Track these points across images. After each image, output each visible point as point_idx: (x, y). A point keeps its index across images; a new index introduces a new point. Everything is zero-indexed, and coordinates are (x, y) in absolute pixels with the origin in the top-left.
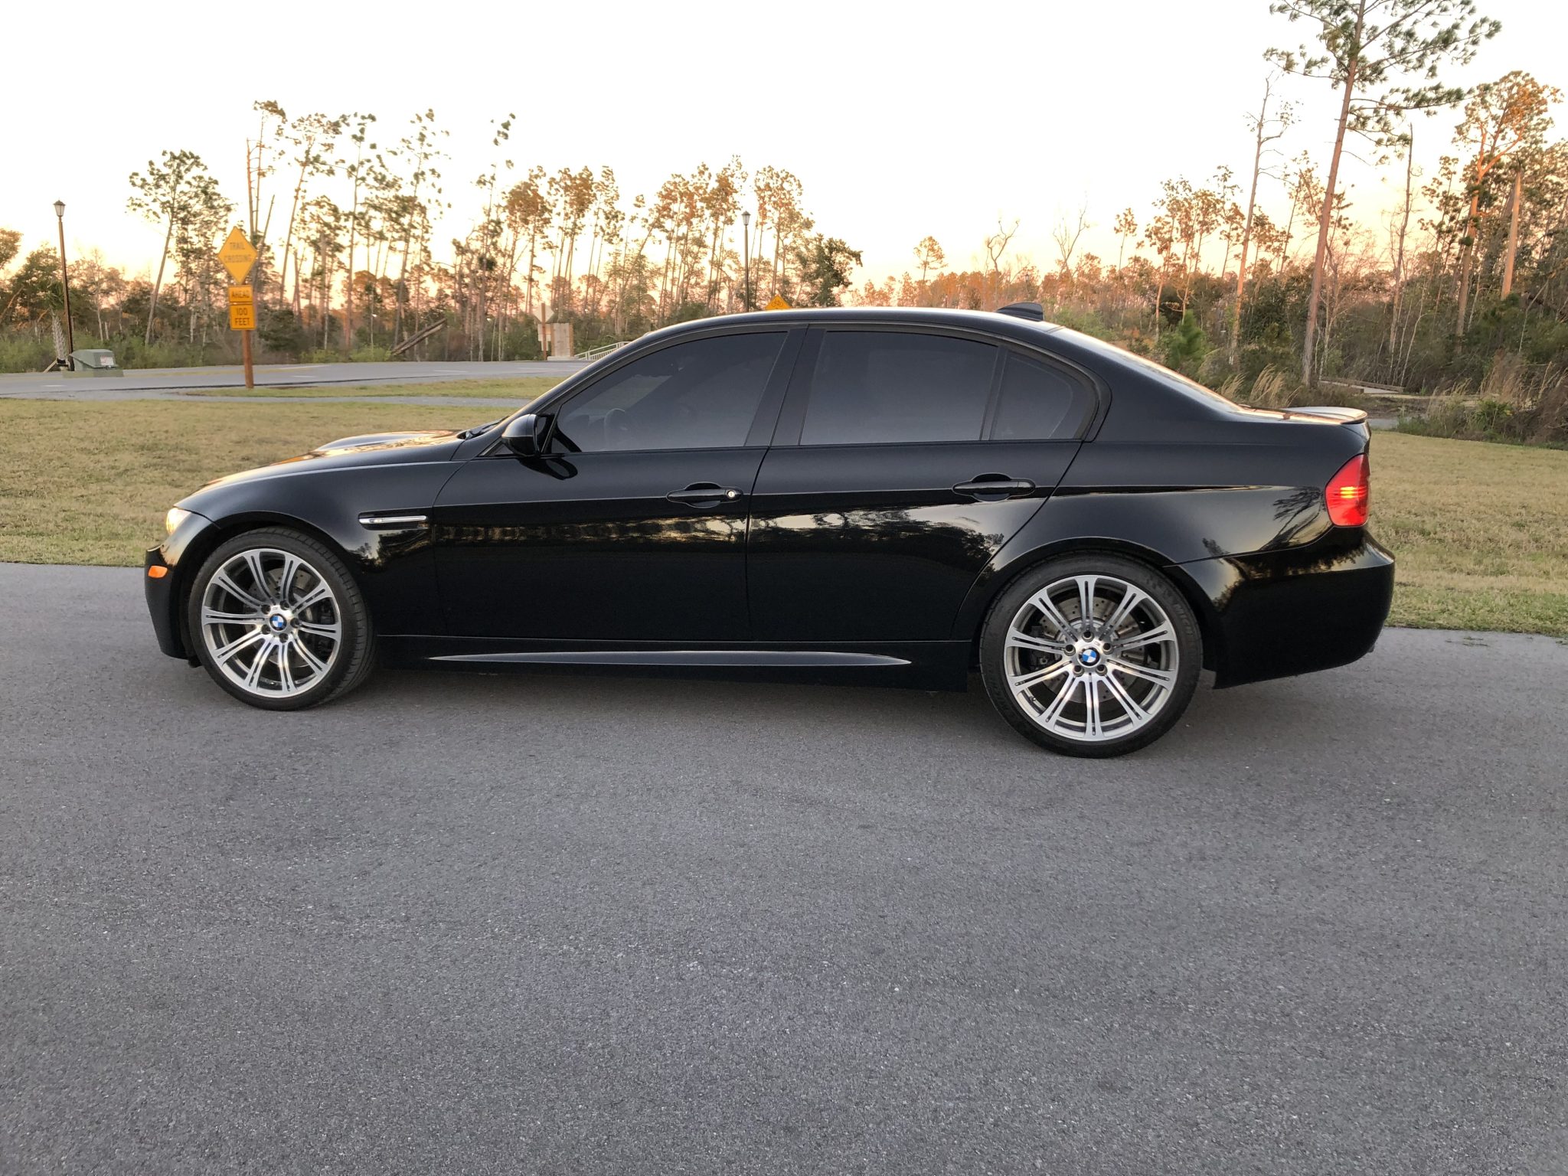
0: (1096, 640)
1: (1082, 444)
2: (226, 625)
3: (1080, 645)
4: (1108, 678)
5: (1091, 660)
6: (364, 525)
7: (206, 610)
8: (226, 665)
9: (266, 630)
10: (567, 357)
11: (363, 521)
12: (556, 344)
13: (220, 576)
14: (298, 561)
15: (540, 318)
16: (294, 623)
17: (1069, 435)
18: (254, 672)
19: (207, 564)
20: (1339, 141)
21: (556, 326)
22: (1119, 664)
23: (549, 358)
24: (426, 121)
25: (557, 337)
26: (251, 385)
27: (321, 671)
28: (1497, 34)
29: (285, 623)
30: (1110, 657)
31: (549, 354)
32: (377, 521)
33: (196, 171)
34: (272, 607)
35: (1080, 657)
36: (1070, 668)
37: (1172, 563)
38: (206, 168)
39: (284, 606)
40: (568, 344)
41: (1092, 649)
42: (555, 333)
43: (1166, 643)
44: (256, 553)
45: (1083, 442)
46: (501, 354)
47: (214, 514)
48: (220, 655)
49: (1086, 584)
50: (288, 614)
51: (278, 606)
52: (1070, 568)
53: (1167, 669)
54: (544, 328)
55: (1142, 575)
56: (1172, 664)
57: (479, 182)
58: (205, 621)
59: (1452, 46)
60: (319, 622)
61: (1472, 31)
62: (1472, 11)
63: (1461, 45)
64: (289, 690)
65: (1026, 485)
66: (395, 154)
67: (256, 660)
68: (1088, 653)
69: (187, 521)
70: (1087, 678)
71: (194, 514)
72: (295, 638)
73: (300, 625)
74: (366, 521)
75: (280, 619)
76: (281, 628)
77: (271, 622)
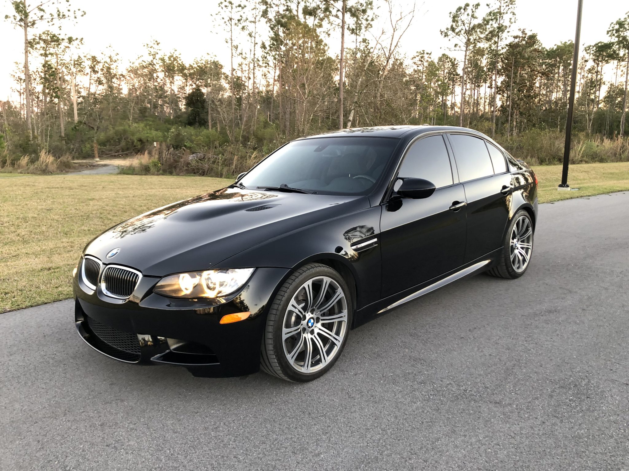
6: (354, 250)
9: (304, 331)
18: (309, 359)
29: (314, 322)
32: (359, 246)
34: (307, 315)
39: (313, 311)
45: (510, 173)
50: (314, 316)
58: (284, 337)
64: (326, 360)
65: (510, 189)
67: (308, 351)
69: (253, 274)
70: (516, 251)
71: (257, 268)
72: (320, 329)
73: (322, 320)
74: (354, 247)
75: (312, 321)
76: (312, 326)
77: (308, 324)
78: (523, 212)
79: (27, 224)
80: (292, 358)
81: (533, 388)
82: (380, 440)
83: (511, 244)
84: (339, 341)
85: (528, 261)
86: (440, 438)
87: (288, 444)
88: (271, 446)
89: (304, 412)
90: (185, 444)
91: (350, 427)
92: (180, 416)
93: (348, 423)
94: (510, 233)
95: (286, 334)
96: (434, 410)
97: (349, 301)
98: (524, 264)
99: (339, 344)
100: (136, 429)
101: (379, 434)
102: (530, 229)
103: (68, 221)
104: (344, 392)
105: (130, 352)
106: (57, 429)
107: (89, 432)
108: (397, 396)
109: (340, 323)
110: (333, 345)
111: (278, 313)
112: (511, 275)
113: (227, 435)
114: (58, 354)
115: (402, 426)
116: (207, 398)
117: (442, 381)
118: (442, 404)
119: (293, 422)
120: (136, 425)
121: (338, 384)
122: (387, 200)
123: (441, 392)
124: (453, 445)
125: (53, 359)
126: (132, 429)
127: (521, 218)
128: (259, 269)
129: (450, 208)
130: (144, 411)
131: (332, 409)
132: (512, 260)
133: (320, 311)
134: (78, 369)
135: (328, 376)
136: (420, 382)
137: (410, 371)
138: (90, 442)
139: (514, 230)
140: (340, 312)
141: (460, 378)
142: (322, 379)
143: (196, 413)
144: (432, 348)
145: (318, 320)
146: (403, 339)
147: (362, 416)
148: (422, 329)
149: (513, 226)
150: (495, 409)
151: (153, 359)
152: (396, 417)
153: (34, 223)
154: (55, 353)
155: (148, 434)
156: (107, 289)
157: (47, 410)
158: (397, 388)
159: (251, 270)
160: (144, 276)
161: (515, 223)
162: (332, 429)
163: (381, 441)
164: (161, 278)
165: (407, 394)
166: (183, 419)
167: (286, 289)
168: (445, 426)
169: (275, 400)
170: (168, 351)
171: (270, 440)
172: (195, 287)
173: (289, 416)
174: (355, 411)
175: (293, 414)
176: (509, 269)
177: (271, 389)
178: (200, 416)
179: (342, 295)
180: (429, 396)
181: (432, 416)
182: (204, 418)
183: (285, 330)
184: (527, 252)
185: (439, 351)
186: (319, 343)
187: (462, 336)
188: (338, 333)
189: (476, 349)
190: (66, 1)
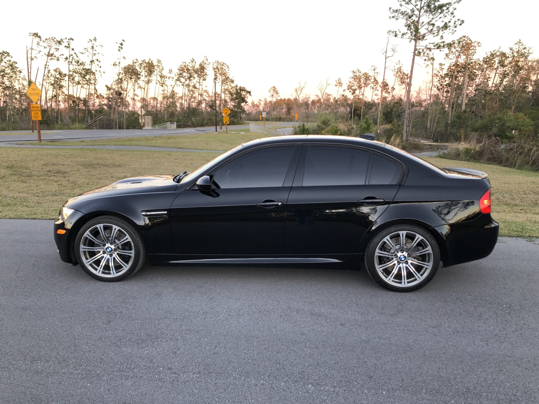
0: (405, 252)
1: (400, 186)
2: (88, 251)
3: (399, 254)
4: (409, 265)
5: (403, 259)
6: (143, 215)
7: (82, 246)
8: (89, 266)
9: (104, 253)
10: (150, 128)
11: (142, 213)
12: (146, 123)
13: (87, 234)
14: (118, 228)
15: (140, 114)
16: (115, 250)
17: (395, 183)
18: (101, 269)
19: (82, 229)
20: (413, 60)
21: (146, 117)
22: (412, 260)
23: (144, 128)
24: (93, 42)
25: (146, 120)
26: (40, 140)
27: (126, 268)
28: (463, 24)
29: (112, 250)
30: (409, 258)
31: (144, 126)
32: (148, 213)
33: (8, 58)
34: (107, 244)
35: (399, 258)
36: (396, 262)
37: (432, 227)
38: (12, 57)
39: (111, 244)
40: (150, 123)
41: (403, 255)
42: (146, 119)
43: (429, 254)
44: (102, 225)
45: (400, 185)
46: (125, 127)
47: (85, 211)
48: (87, 262)
49: (403, 234)
50: (113, 247)
51: (109, 244)
52: (397, 229)
53: (429, 262)
54: (142, 117)
55: (421, 231)
56: (431, 261)
57: (114, 65)
58: (81, 250)
59: (449, 28)
60: (124, 250)
61: (455, 23)
62: (454, 16)
63: (451, 28)
64: (114, 274)
65: (381, 200)
66: (83, 54)
67: (101, 264)
68: (402, 257)
69: (74, 213)
71: (76, 210)
72: (116, 255)
74: (144, 213)
75: (110, 249)
76: (110, 252)
77: (107, 250)
85: (420, 280)
94: (375, 243)
127: (402, 232)
132: (380, 269)
176: (376, 278)
190: (451, 14)
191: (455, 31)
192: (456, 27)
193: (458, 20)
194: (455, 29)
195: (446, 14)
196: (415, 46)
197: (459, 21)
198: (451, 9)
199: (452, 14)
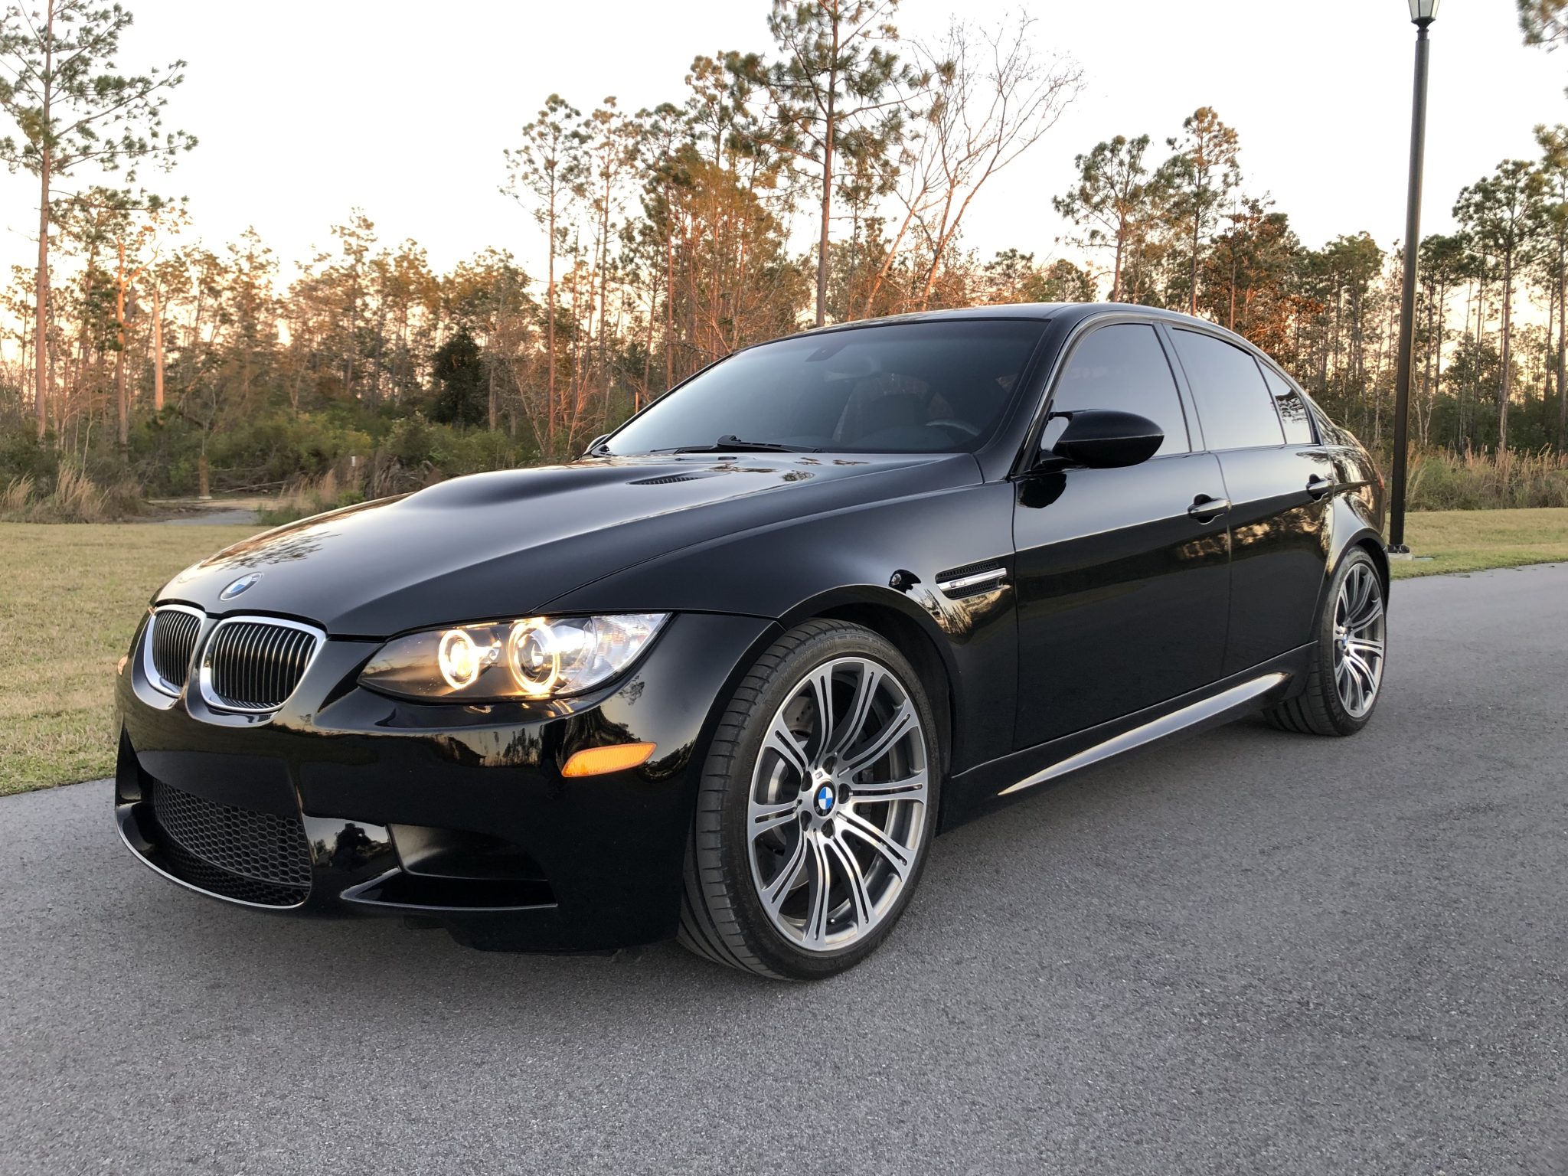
6: (946, 593)
7: (754, 807)
8: (780, 914)
11: (943, 586)
13: (778, 730)
20: (44, 232)
28: (195, 149)
29: (833, 799)
34: (814, 773)
39: (831, 764)
43: (1379, 616)
49: (1357, 572)
53: (1379, 640)
55: (1371, 560)
58: (753, 831)
59: (152, 154)
61: (169, 142)
64: (869, 917)
65: (1328, 484)
69: (662, 633)
70: (1347, 660)
71: (676, 614)
72: (850, 821)
73: (858, 793)
74: (946, 586)
75: (829, 793)
76: (829, 810)
77: (816, 803)
78: (1360, 553)
79: (11, 620)
80: (774, 898)
81: (1508, 998)
82: (1076, 1142)
83: (1335, 637)
84: (905, 861)
85: (1375, 690)
86: (1269, 1138)
87: (783, 1154)
88: (727, 1162)
89: (817, 1063)
90: (446, 1156)
91: (974, 1103)
92: (428, 1072)
93: (964, 1092)
94: (1331, 605)
95: (759, 820)
96: (1225, 1055)
97: (931, 744)
98: (1365, 696)
99: (905, 871)
100: (286, 1113)
101: (1070, 1124)
102: (1379, 601)
103: (120, 615)
104: (933, 1009)
105: (276, 880)
106: (34, 1109)
107: (136, 1119)
108: (1098, 1019)
109: (906, 807)
110: (888, 870)
111: (738, 752)
112: (1335, 724)
113: (580, 1129)
114: (57, 909)
115: (1138, 1103)
116: (512, 1022)
117: (1223, 979)
118: (1245, 1040)
119: (786, 1090)
120: (287, 1100)
121: (908, 986)
122: (1026, 469)
123: (1231, 1007)
124: (1320, 1158)
125: (40, 920)
126: (272, 1113)
127: (1357, 568)
128: (683, 616)
129: (1190, 510)
130: (313, 1059)
131: (906, 1054)
132: (1338, 680)
133: (852, 767)
134: (115, 948)
135: (875, 965)
136: (1157, 982)
137: (1121, 954)
138: (134, 1148)
139: (1341, 599)
140: (907, 773)
141: (1275, 970)
142: (859, 973)
143: (479, 1065)
144: (1168, 895)
145: (844, 793)
146: (1079, 875)
147: (1003, 1072)
148: (1125, 850)
149: (1339, 586)
150: (1415, 1055)
151: (348, 895)
152: (1111, 1076)
153: (28, 619)
154: (49, 906)
155: (323, 1125)
156: (216, 689)
157: (7, 1055)
158: (1094, 996)
159: (658, 619)
160: (332, 638)
161: (1342, 579)
162: (915, 1112)
163: (1083, 1146)
164: (382, 640)
165: (1126, 1013)
166: (439, 1081)
167: (760, 683)
168: (1274, 1102)
169: (724, 1028)
170: (395, 870)
171: (722, 1142)
172: (484, 671)
173: (772, 1075)
174: (978, 1061)
175: (786, 1069)
176: (1333, 705)
177: (708, 999)
178: (491, 1073)
179: (914, 722)
180: (1195, 1019)
181: (1223, 1074)
182: (503, 1079)
183: (754, 809)
184: (1372, 665)
185: (1190, 904)
186: (851, 864)
187: (1245, 866)
188: (901, 836)
189: (1297, 897)
190: (150, 113)
191: (174, 164)
192: (172, 152)
193: (180, 134)
194: (171, 158)
195: (136, 112)
196: (45, 191)
197: (183, 138)
198: (152, 98)
199: (154, 113)
